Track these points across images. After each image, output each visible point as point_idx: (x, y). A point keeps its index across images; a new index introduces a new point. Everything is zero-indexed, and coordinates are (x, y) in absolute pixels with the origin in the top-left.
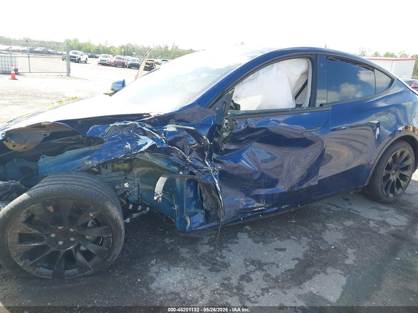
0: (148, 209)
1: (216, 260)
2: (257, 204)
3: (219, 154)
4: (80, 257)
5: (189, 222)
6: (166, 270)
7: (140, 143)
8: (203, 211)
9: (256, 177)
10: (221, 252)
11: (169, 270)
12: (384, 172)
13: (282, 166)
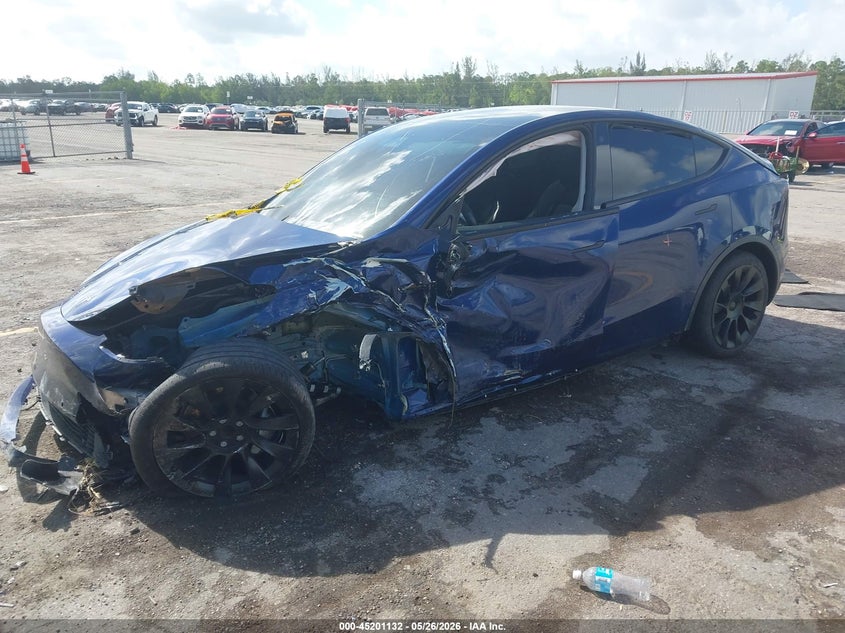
0: (339, 390)
1: (451, 457)
2: (508, 372)
3: (446, 297)
4: (253, 464)
5: (406, 404)
6: (379, 475)
7: (329, 289)
8: (425, 386)
9: (505, 328)
10: (457, 446)
11: (382, 474)
12: (716, 307)
13: (543, 309)
